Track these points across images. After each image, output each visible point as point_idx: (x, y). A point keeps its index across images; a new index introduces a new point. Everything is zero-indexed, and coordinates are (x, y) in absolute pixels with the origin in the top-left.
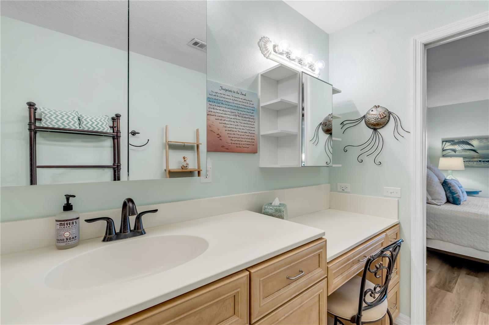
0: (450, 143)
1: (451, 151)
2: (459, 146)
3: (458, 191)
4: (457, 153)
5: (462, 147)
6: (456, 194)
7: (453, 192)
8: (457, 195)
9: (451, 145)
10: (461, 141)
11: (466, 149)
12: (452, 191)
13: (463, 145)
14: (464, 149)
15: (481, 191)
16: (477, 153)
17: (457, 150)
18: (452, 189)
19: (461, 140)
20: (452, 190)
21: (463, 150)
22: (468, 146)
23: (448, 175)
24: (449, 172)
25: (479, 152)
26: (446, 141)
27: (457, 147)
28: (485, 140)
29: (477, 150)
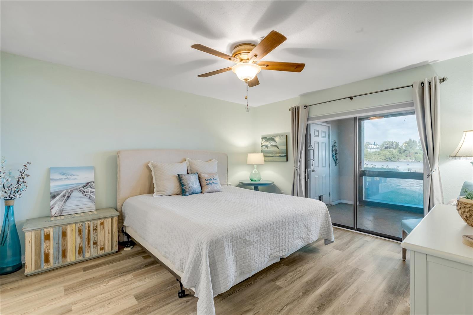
0: (265, 139)
4: (268, 149)
5: (271, 143)
8: (184, 187)
9: (265, 141)
11: (273, 146)
17: (268, 146)
18: (182, 182)
19: (270, 137)
22: (274, 142)
24: (255, 166)
25: (279, 148)
28: (282, 137)
29: (278, 146)
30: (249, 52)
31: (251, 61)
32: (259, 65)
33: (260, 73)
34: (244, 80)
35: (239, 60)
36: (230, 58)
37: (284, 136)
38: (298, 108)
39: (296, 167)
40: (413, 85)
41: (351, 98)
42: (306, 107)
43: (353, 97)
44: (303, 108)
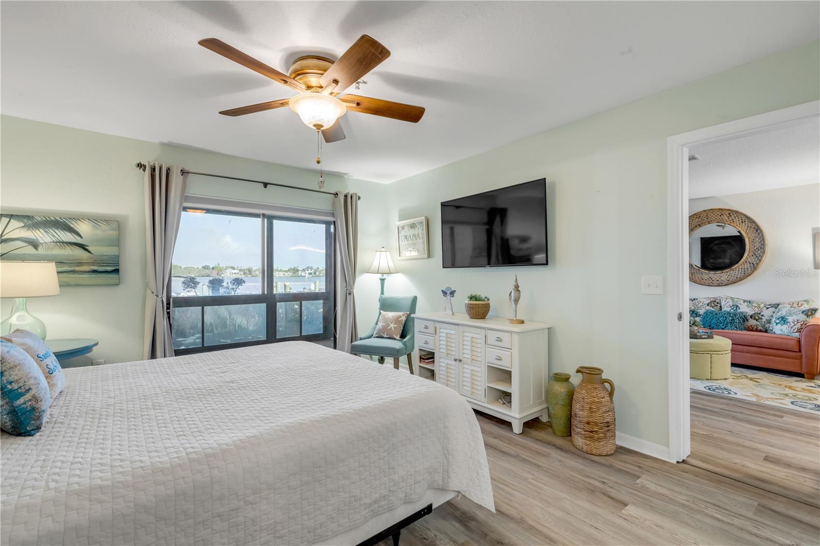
0: (23, 221)
1: (24, 244)
2: (46, 232)
3: (32, 381)
4: (41, 251)
5: (54, 236)
6: (22, 395)
7: (11, 391)
8: (28, 396)
9: (23, 227)
10: (52, 221)
11: (63, 242)
12: (9, 387)
13: (57, 231)
14: (60, 242)
15: (96, 344)
16: (89, 252)
17: (42, 241)
18: (11, 379)
19: (52, 218)
20: (11, 383)
21: (56, 242)
22: (69, 234)
23: (14, 310)
24: (17, 302)
25: (92, 252)
26: (11, 216)
27: (41, 235)
28: (105, 223)
29: (88, 246)
30: (322, 74)
31: (326, 92)
32: (343, 101)
33: (344, 117)
34: (315, 125)
35: (304, 87)
36: (284, 81)
37: (111, 222)
38: (168, 170)
39: (160, 296)
40: (337, 194)
41: (266, 185)
42: (184, 172)
43: (268, 184)
44: (179, 174)
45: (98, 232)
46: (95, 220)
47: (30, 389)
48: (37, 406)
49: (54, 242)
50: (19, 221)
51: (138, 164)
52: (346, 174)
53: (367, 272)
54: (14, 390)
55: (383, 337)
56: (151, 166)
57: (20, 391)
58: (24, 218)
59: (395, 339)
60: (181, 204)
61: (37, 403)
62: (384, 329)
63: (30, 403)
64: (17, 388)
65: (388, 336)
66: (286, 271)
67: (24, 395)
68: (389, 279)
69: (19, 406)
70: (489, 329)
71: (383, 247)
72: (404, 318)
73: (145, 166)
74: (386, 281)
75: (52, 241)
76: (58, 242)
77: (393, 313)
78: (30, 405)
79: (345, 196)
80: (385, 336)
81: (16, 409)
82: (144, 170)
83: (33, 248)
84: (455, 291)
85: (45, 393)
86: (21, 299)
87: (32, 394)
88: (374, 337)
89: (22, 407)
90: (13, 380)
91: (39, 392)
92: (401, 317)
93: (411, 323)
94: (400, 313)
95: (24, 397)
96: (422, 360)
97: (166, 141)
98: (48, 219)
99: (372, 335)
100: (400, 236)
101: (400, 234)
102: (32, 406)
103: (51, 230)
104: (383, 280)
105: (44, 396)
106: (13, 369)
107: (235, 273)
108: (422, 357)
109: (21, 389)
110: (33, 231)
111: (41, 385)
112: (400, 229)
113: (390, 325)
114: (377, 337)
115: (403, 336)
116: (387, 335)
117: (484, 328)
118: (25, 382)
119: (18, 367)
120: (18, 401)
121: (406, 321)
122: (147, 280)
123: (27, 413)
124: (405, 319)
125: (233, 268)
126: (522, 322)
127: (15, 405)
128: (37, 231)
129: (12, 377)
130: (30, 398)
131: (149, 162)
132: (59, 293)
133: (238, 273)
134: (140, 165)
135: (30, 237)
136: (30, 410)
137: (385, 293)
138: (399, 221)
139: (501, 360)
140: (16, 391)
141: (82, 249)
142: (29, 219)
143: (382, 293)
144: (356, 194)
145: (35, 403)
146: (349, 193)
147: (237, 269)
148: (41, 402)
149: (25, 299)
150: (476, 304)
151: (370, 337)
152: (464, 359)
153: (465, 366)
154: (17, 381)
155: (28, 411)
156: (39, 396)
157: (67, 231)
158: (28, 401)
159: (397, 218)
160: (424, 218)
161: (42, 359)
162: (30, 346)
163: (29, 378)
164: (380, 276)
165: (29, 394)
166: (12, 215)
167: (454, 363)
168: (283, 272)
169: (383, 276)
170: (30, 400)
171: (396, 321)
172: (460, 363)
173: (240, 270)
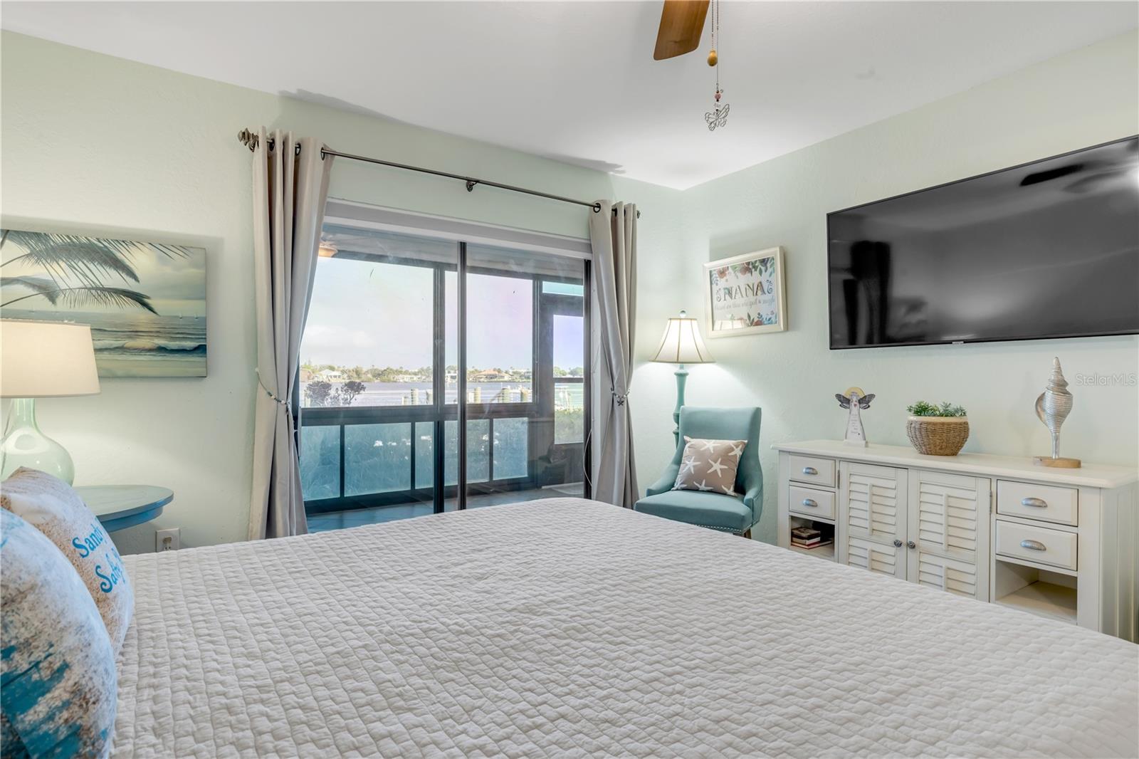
0: (27, 244)
1: (30, 291)
2: (71, 267)
4: (62, 305)
5: (85, 276)
6: (43, 688)
9: (27, 256)
10: (82, 246)
11: (104, 289)
13: (91, 266)
14: (97, 289)
15: (170, 499)
16: (151, 309)
17: (63, 286)
19: (84, 240)
21: (89, 289)
22: (113, 272)
23: (11, 422)
24: (17, 407)
25: (156, 310)
26: (6, 234)
27: (64, 275)
28: (181, 253)
29: (148, 298)
37: (192, 250)
38: (299, 146)
39: (283, 402)
40: (599, 206)
41: (471, 184)
42: (326, 154)
43: (477, 181)
44: (319, 155)
45: (168, 270)
46: (163, 245)
47: (65, 666)
48: (86, 721)
49: (86, 288)
50: (20, 244)
51: (244, 133)
52: (613, 167)
53: (653, 361)
54: (20, 675)
55: (697, 490)
56: (267, 138)
57: (36, 677)
58: (31, 238)
59: (725, 494)
60: (320, 218)
61: (87, 710)
62: (700, 473)
63: (65, 715)
64: (25, 666)
65: (709, 488)
66: (415, 374)
67: (48, 691)
68: (696, 374)
69: (33, 730)
70: (1000, 479)
71: (683, 312)
72: (738, 452)
73: (256, 138)
74: (687, 377)
75: (81, 285)
76: (93, 288)
77: (714, 441)
78: (66, 721)
79: (613, 210)
80: (702, 487)
81: (25, 740)
82: (252, 149)
83: (47, 299)
84: (872, 396)
85: (106, 671)
86: (24, 399)
87: (71, 682)
88: (677, 490)
89: (41, 732)
90: (13, 643)
91: (90, 674)
92: (732, 450)
93: (752, 463)
94: (731, 443)
95: (48, 696)
96: (795, 539)
97: (293, 90)
98: (74, 240)
99: (673, 486)
100: (714, 292)
101: (714, 286)
102: (71, 722)
103: (80, 264)
104: (682, 377)
105: (103, 684)
106: (14, 606)
107: (335, 377)
108: (796, 532)
109: (39, 670)
110: (48, 266)
111: (94, 645)
112: (715, 275)
113: (712, 466)
114: (683, 489)
115: (740, 489)
116: (705, 486)
117: (989, 477)
118: (51, 646)
119: (31, 597)
120: (32, 711)
121: (742, 457)
122: (257, 370)
123: (58, 750)
124: (741, 453)
125: (332, 369)
126: (1078, 464)
127: (20, 727)
128: (55, 265)
129: (13, 632)
130: (66, 696)
131: (264, 128)
132: (99, 391)
133: (339, 377)
134: (248, 138)
135: (44, 278)
136: (66, 738)
137: (685, 403)
138: (711, 261)
139: (1045, 549)
140: (23, 679)
141: (138, 304)
142: (40, 240)
143: (681, 401)
144: (634, 206)
145: (81, 713)
146: (621, 203)
147: (338, 370)
148: (98, 706)
149: (32, 400)
150: (943, 424)
151: (670, 487)
152: (921, 542)
153: (925, 558)
154: (27, 643)
155: (58, 745)
156: (90, 685)
157: (110, 266)
158: (60, 709)
159: (706, 254)
160: (778, 249)
161: (84, 552)
162: (55, 517)
163: (62, 630)
164: (675, 368)
165: (62, 684)
166: (8, 231)
167: (892, 550)
168: (410, 374)
169: (682, 368)
170: (66, 705)
171: (725, 456)
172: (910, 551)
173: (343, 372)
